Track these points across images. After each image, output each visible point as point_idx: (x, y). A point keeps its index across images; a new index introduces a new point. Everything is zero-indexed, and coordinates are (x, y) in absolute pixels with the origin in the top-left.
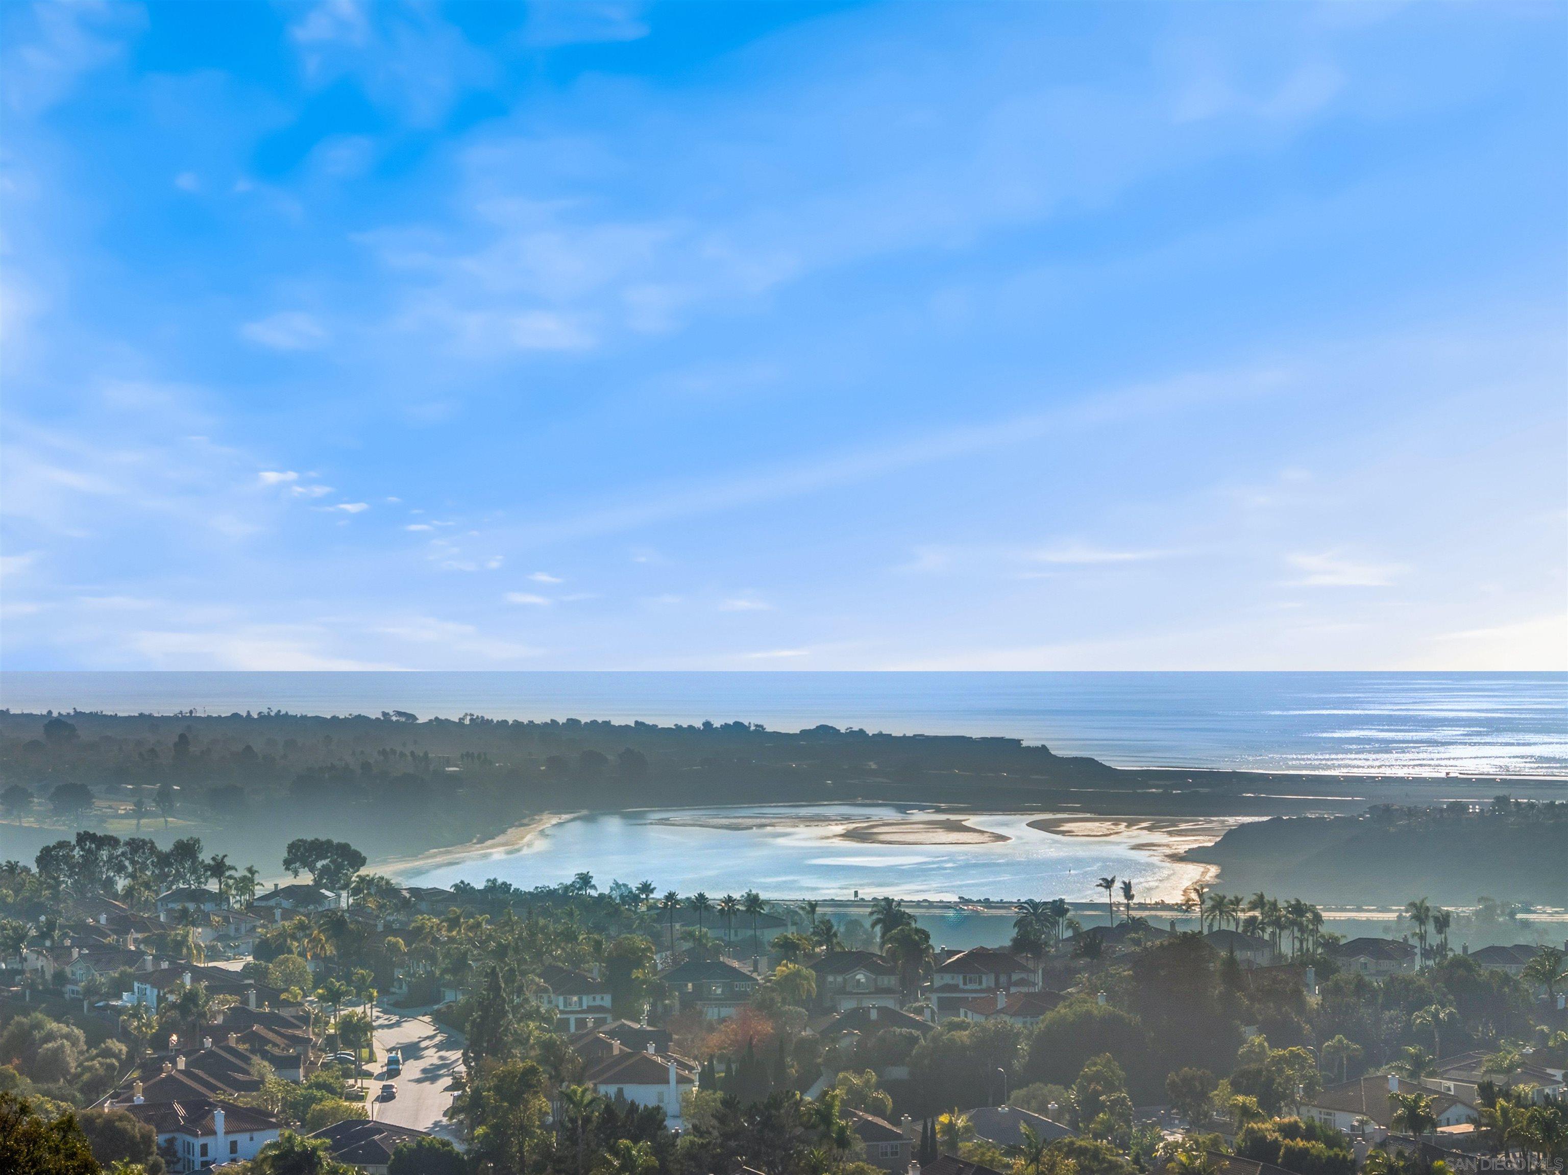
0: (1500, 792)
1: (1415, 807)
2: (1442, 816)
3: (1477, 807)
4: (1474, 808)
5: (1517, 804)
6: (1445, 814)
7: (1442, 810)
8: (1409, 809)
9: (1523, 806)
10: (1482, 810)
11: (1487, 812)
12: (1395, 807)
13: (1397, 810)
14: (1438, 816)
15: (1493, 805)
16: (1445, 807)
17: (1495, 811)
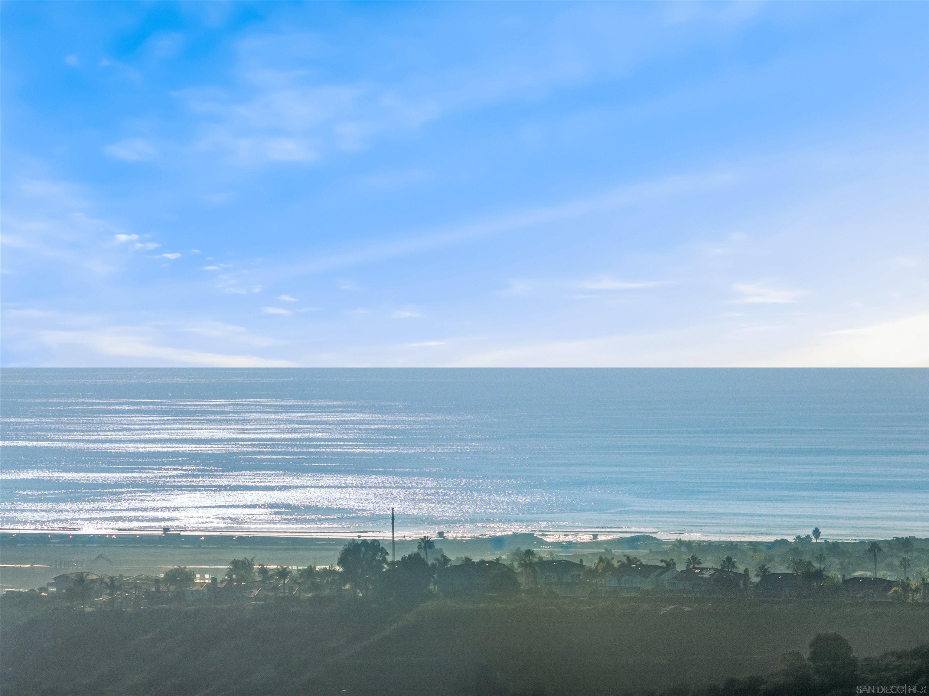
0: (240, 555)
1: (121, 576)
2: (158, 588)
3: (207, 576)
4: (202, 577)
5: (263, 571)
6: (162, 587)
7: (157, 581)
8: (112, 578)
9: (271, 573)
10: (214, 580)
11: (222, 582)
12: (91, 577)
13: (94, 581)
14: (153, 589)
15: (229, 573)
16: (162, 575)
17: (231, 580)
